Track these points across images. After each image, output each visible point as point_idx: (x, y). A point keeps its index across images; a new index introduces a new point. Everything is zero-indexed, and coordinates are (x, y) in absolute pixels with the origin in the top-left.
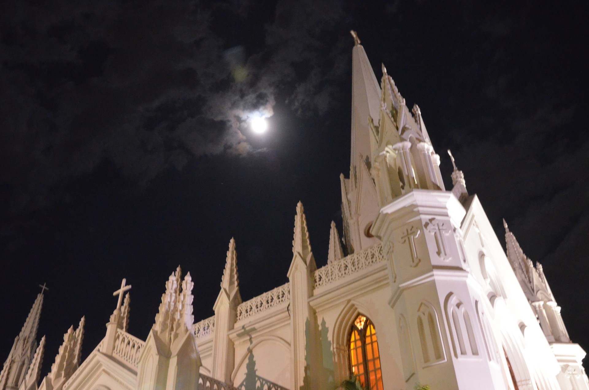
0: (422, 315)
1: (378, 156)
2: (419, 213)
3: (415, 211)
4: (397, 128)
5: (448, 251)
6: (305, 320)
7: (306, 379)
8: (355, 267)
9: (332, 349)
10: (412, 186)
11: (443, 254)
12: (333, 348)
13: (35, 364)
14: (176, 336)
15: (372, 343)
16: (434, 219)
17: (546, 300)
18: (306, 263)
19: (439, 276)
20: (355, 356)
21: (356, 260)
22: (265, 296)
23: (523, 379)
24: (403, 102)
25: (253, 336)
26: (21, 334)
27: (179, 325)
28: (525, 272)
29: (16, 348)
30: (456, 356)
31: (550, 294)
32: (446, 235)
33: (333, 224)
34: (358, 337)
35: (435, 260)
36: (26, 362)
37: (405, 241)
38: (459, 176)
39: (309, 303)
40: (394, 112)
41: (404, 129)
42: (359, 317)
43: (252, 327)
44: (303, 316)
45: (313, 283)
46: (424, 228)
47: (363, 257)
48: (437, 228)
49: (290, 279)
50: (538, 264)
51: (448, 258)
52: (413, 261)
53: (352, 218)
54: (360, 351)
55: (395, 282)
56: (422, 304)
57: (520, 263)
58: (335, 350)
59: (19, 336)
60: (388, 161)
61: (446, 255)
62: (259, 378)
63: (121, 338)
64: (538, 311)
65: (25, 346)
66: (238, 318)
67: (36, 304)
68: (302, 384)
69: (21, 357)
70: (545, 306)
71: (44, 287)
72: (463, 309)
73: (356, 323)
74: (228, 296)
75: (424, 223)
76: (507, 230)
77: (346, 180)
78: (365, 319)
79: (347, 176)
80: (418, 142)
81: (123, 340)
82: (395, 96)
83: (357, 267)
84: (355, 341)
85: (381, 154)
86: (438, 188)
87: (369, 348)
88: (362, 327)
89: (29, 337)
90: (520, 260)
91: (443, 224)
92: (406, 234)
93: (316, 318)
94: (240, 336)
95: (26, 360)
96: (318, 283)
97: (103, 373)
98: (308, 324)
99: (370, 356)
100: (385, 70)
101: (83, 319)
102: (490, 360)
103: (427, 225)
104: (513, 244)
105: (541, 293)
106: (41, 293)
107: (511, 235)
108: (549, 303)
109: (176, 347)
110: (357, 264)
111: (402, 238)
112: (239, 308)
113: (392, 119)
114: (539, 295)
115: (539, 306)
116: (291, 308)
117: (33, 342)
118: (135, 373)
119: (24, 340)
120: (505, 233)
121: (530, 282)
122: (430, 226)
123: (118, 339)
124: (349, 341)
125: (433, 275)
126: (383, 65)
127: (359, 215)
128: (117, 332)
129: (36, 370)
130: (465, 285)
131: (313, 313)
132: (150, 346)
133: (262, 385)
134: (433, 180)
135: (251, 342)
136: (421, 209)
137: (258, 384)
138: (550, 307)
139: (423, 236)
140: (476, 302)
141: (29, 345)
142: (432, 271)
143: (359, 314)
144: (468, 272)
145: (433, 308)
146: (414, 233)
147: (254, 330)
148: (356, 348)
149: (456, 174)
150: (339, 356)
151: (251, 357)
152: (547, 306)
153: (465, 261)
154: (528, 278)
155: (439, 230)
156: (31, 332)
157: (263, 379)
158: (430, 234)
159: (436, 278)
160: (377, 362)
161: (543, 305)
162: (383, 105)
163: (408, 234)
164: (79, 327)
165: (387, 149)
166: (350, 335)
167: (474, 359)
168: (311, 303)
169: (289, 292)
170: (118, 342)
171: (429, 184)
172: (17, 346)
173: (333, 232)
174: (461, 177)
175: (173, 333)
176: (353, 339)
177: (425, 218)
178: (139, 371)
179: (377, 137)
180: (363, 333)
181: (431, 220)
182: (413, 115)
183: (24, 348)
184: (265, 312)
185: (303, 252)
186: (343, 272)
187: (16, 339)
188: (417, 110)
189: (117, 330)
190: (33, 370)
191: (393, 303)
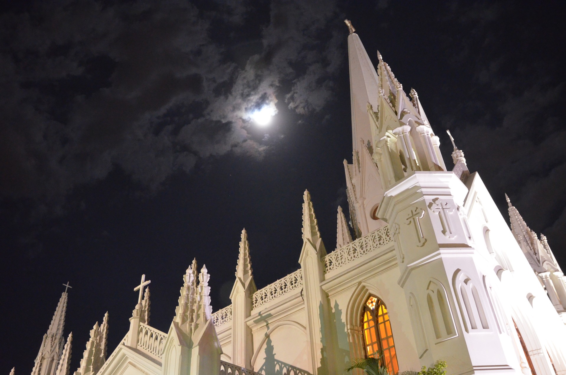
0: (431, 293)
1: (380, 141)
2: (423, 195)
3: (418, 192)
4: (396, 113)
5: (452, 230)
6: (318, 304)
7: (323, 361)
8: (363, 250)
9: (346, 330)
10: (414, 168)
11: (448, 233)
12: (348, 330)
13: (64, 360)
14: (197, 326)
15: (384, 322)
16: (437, 199)
17: (552, 270)
18: (315, 248)
19: (445, 254)
20: (369, 336)
21: (364, 243)
22: (278, 283)
23: (534, 349)
24: (400, 87)
25: (269, 322)
26: (49, 331)
27: (198, 316)
28: (530, 244)
29: (45, 346)
30: (467, 330)
31: (556, 264)
32: (450, 213)
33: (339, 209)
34: (370, 317)
35: (441, 239)
36: (55, 358)
37: (410, 222)
38: (459, 156)
39: (321, 286)
40: (392, 97)
41: (403, 114)
42: (370, 298)
43: (268, 313)
44: (316, 299)
45: (324, 267)
46: (428, 208)
47: (370, 240)
48: (441, 208)
49: (302, 265)
50: (542, 235)
51: (453, 237)
52: (420, 242)
53: (357, 202)
54: (373, 330)
55: (403, 262)
56: (430, 282)
57: (524, 236)
58: (349, 331)
59: (47, 334)
60: (389, 146)
61: (451, 233)
62: (278, 362)
63: (144, 331)
64: (546, 282)
65: (53, 342)
66: (254, 306)
67: (61, 302)
68: (320, 365)
69: (50, 353)
70: (552, 277)
71: (67, 286)
72: (470, 284)
73: (368, 305)
74: (244, 285)
75: (427, 204)
76: (510, 204)
77: (349, 165)
78: (376, 299)
79: (350, 162)
80: (417, 125)
81: (146, 333)
82: (392, 82)
83: (365, 249)
84: (368, 321)
85: (382, 139)
86: (440, 169)
87: (382, 327)
88: (374, 307)
89: (56, 335)
90: (524, 232)
91: (447, 204)
92: (411, 215)
93: (328, 301)
94: (257, 322)
95: (55, 356)
96: (328, 268)
97: (129, 365)
98: (321, 307)
99: (383, 335)
100: (380, 57)
101: (106, 315)
102: (501, 333)
103: (430, 205)
104: (517, 217)
105: (547, 264)
106: (64, 291)
107: (514, 209)
108: (556, 274)
109: (197, 337)
110: (365, 247)
111: (407, 219)
112: (254, 296)
113: (391, 105)
114: (545, 266)
115: (546, 277)
116: (304, 293)
117: (60, 338)
118: (160, 364)
119: (52, 337)
120: (508, 207)
121: (536, 254)
122: (434, 206)
123: (141, 333)
124: (362, 321)
125: (439, 254)
126: (378, 52)
127: (365, 198)
128: (140, 326)
129: (66, 365)
130: (471, 262)
131: (326, 296)
132: (172, 338)
133: (281, 369)
134: (434, 162)
135: (268, 328)
136: (423, 190)
137: (277, 368)
138: (557, 277)
139: (427, 216)
140: (484, 277)
141: (57, 341)
142: (439, 250)
143: (370, 295)
144: (474, 249)
145: (442, 285)
146: (419, 214)
147: (270, 315)
148: (369, 328)
149: (456, 153)
150: (353, 336)
151: (269, 342)
152: (554, 275)
153: (470, 238)
154: (533, 250)
155: (443, 209)
156: (58, 329)
157: (282, 363)
158: (434, 214)
159: (442, 256)
160: (391, 340)
161: (550, 275)
162: (381, 92)
163: (413, 216)
164: (104, 323)
165: (387, 134)
166: (363, 315)
167: (485, 332)
168: (323, 287)
169: (301, 277)
170: (142, 335)
171: (430, 165)
172: (46, 343)
173: (340, 217)
174: (461, 156)
175: (193, 324)
176: (366, 319)
177: (429, 199)
178: (163, 361)
179: (377, 123)
180: (375, 313)
181: (435, 200)
182: (411, 99)
183: (52, 345)
184: (280, 298)
185: (312, 239)
186: (352, 255)
187: (44, 337)
188: (415, 94)
189: (139, 323)
190: (62, 365)
191: (402, 283)
